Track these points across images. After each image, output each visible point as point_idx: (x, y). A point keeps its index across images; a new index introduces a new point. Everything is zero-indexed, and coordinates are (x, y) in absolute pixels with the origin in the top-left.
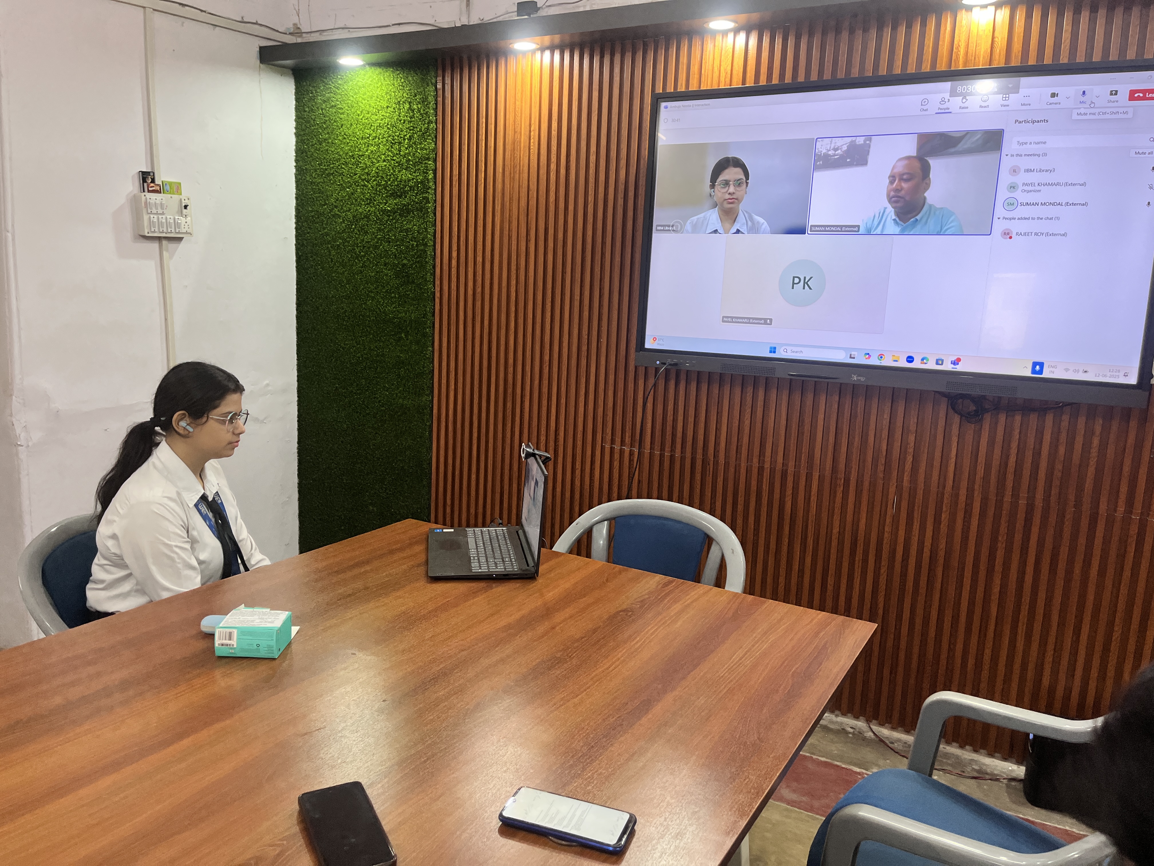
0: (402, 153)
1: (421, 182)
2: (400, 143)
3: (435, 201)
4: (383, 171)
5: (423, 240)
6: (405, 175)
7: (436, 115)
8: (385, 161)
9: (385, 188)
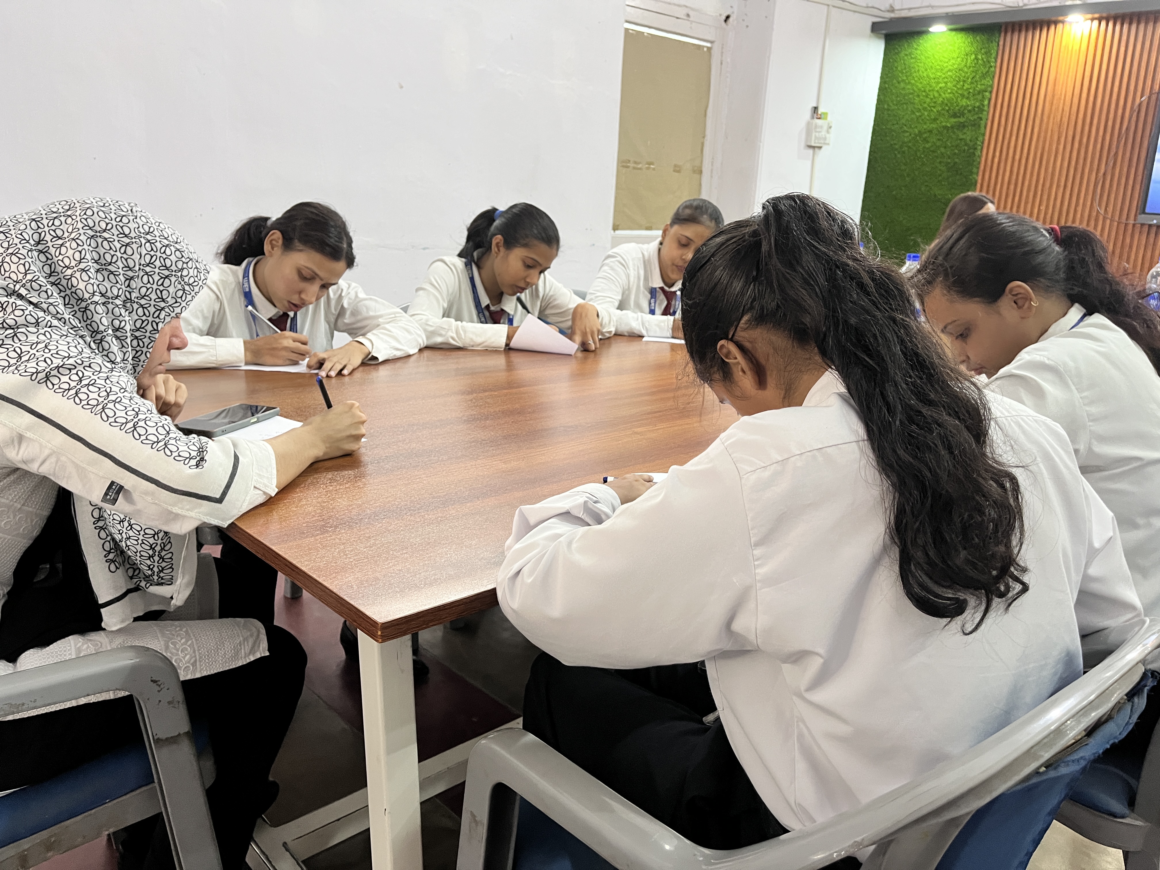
0: (965, 88)
1: (978, 107)
2: (964, 81)
3: (987, 120)
4: (948, 100)
5: (974, 145)
6: (964, 102)
7: (996, 61)
8: (950, 93)
9: (948, 111)
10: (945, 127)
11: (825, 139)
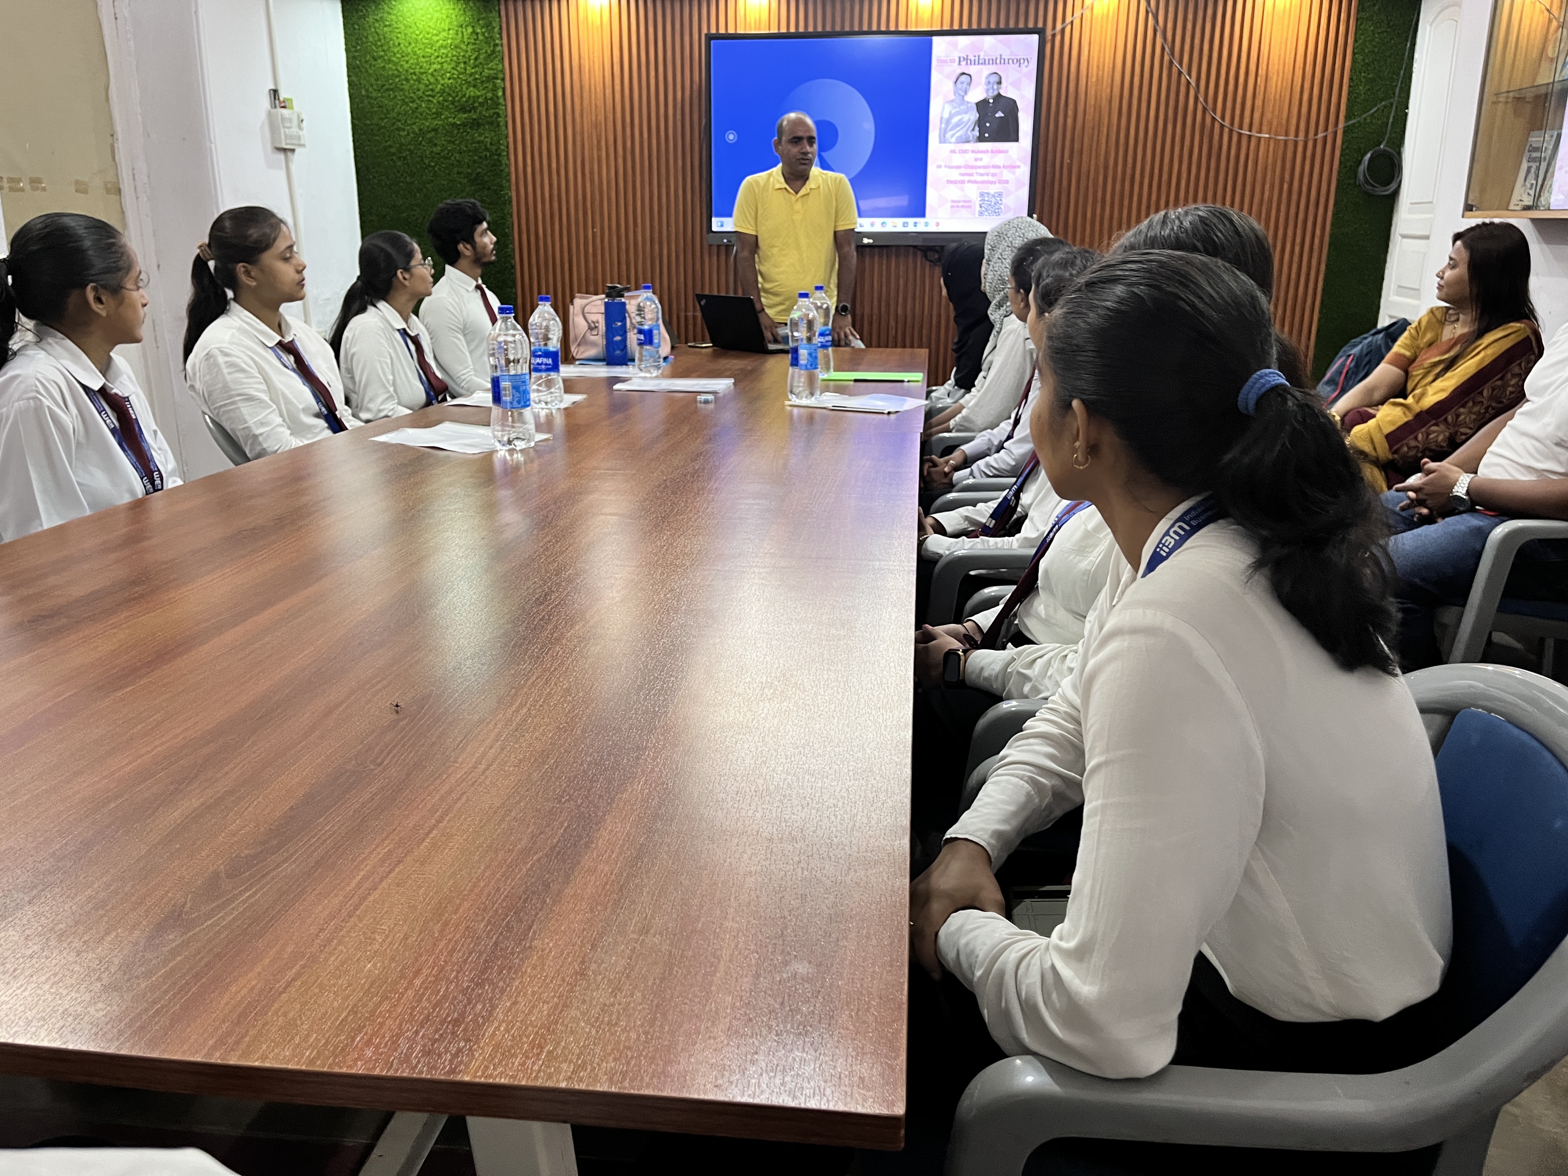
0: (468, 72)
1: (491, 99)
3: (506, 116)
4: (450, 88)
5: (496, 150)
6: (471, 92)
7: (501, 39)
8: (449, 79)
9: (453, 104)
10: (454, 125)
11: (299, 138)
